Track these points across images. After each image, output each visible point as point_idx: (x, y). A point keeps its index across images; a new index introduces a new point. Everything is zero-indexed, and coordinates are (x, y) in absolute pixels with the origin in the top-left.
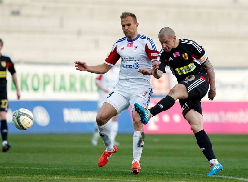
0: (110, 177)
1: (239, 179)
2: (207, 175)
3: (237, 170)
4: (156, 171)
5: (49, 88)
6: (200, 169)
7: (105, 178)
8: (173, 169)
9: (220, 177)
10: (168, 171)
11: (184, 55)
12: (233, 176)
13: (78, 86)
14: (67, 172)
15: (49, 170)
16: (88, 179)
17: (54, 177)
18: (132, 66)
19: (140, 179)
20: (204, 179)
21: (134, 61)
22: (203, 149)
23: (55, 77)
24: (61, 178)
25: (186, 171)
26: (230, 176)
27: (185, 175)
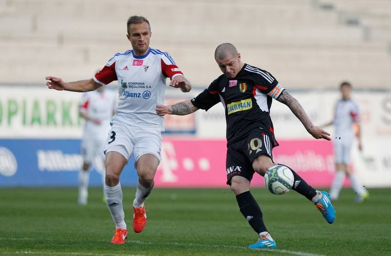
0: (107, 251)
1: (296, 253)
2: (249, 248)
3: (292, 240)
4: (174, 241)
5: (17, 120)
6: (238, 239)
7: (99, 253)
8: (198, 239)
9: (269, 250)
10: (192, 242)
11: (242, 86)
12: (287, 248)
13: (58, 117)
14: (42, 243)
15: (16, 241)
16: (74, 253)
17: (23, 250)
18: (141, 96)
19: (150, 253)
20: (245, 253)
21: (144, 87)
22: (249, 217)
23: (25, 103)
24: (34, 253)
25: (219, 242)
26: (282, 249)
27: (217, 248)
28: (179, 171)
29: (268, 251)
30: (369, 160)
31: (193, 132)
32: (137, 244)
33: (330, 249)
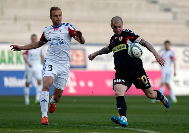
0: (40, 129)
1: (138, 130)
3: (136, 123)
4: (75, 124)
7: (36, 130)
8: (87, 123)
10: (84, 124)
12: (134, 128)
13: (15, 59)
14: (6, 125)
16: (23, 130)
19: (62, 130)
22: (119, 108)
24: (2, 130)
25: (98, 124)
26: (131, 128)
27: (97, 127)
28: (77, 87)
29: (123, 129)
30: (176, 82)
31: (85, 67)
32: (56, 125)
33: (156, 128)
